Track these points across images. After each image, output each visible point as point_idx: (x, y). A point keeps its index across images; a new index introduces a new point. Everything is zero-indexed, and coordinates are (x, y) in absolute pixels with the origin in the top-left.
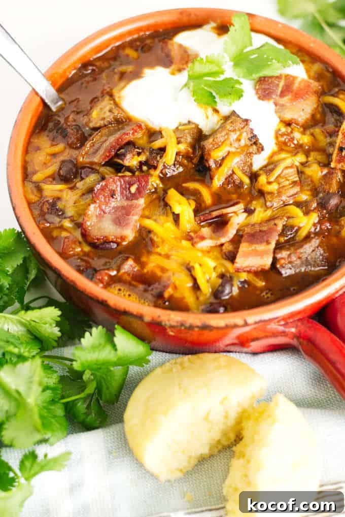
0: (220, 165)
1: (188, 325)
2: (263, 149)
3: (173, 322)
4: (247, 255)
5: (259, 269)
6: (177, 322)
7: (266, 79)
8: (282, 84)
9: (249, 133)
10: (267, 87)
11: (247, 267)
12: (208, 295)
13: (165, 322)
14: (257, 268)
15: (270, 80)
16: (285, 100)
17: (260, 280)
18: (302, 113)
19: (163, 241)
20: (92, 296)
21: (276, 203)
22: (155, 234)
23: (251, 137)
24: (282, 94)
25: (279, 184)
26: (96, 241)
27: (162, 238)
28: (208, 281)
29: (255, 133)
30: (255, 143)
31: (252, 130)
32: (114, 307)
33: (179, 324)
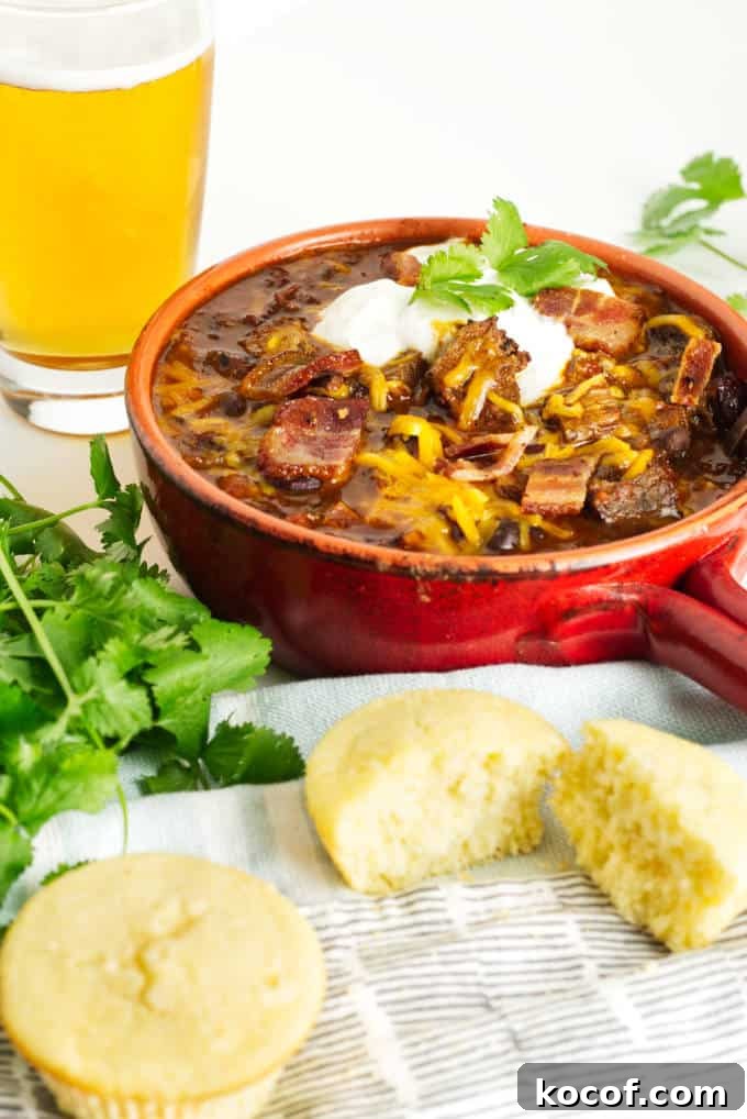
0: (464, 395)
1: (454, 571)
2: (529, 359)
3: (431, 566)
4: (543, 488)
5: (566, 510)
6: (437, 565)
7: (551, 292)
8: (577, 301)
9: (499, 337)
10: (553, 302)
11: (546, 505)
12: (478, 544)
13: (415, 566)
14: (561, 507)
15: (557, 294)
16: (586, 319)
17: (563, 528)
18: (613, 336)
19: (394, 480)
20: (285, 538)
21: (582, 436)
22: (381, 471)
23: (505, 344)
24: (579, 312)
25: (584, 407)
26: (285, 472)
27: (392, 476)
28: (477, 523)
29: (509, 335)
30: (515, 352)
31: (503, 333)
32: (325, 549)
33: (439, 570)
